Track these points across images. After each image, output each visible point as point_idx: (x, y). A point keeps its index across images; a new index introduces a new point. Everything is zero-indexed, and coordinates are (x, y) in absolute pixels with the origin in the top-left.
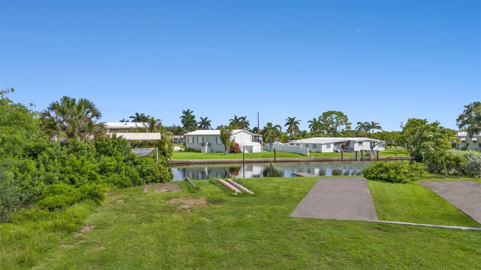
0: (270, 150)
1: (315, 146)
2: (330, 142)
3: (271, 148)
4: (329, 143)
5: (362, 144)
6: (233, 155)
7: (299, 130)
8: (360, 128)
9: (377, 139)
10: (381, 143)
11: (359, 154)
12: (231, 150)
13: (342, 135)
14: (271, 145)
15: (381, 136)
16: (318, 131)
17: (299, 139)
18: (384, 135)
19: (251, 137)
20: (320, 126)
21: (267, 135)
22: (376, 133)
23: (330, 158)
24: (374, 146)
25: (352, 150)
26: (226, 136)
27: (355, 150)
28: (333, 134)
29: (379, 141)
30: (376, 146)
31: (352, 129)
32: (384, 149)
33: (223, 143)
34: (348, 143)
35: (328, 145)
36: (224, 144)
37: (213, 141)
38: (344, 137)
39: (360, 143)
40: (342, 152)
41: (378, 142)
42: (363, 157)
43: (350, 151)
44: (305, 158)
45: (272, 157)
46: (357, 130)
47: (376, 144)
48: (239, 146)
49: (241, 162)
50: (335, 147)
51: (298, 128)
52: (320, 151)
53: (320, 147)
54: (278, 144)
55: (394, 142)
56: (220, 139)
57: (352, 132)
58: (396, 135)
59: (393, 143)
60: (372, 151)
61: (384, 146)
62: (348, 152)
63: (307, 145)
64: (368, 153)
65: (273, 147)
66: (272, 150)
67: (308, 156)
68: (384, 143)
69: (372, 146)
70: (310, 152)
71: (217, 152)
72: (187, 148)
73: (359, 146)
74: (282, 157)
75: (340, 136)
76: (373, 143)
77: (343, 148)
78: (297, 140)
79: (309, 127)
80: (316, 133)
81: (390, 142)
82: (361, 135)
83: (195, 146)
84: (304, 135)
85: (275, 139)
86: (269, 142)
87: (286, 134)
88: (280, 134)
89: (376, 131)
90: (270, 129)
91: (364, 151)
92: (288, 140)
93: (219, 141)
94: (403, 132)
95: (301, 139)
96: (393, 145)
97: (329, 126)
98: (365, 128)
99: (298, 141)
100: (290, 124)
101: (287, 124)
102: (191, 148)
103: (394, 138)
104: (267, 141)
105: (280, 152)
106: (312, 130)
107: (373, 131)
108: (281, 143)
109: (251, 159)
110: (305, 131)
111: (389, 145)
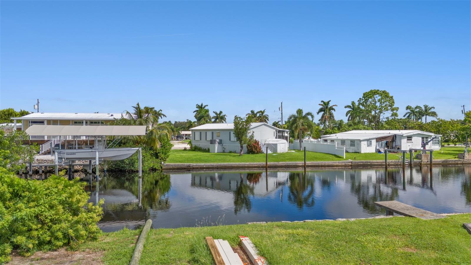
0: (299, 149)
1: (353, 142)
2: (371, 137)
3: (301, 147)
4: (370, 139)
5: (411, 140)
6: (251, 156)
7: (334, 120)
8: (409, 116)
9: (431, 132)
10: (435, 138)
11: (407, 155)
12: (248, 149)
13: (387, 126)
14: (301, 142)
15: (436, 128)
16: (357, 121)
17: (334, 133)
18: (440, 126)
19: (274, 132)
20: (360, 112)
21: (296, 127)
22: (429, 123)
23: (371, 161)
24: (427, 143)
25: (398, 148)
26: (242, 131)
27: (403, 149)
28: (376, 125)
29: (433, 135)
30: (429, 143)
31: (399, 117)
32: (440, 148)
33: (237, 140)
34: (394, 137)
35: (369, 141)
36: (239, 142)
37: (225, 137)
38: (389, 130)
39: (409, 138)
40: (385, 152)
41: (431, 136)
42: (412, 160)
43: (396, 150)
44: (340, 162)
45: (302, 160)
46: (406, 119)
47: (429, 140)
48: (260, 143)
49: (263, 167)
50: (377, 145)
51: (333, 117)
52: (358, 151)
53: (359, 144)
54: (309, 141)
55: (453, 136)
56: (234, 135)
57: (399, 121)
58: (456, 126)
59: (452, 139)
60: (424, 151)
61: (440, 143)
62: (394, 152)
63: (343, 142)
64: (419, 153)
65: (303, 145)
66: (301, 150)
67: (344, 158)
68: (440, 138)
69: (424, 142)
70: (347, 152)
71: (230, 152)
72: (193, 146)
73: (407, 142)
74: (313, 160)
75: (385, 127)
76: (425, 139)
77: (388, 147)
78: (331, 135)
79: (347, 116)
80: (355, 124)
81: (448, 137)
82: (410, 126)
83: (203, 144)
84: (340, 127)
85: (306, 133)
86: (298, 138)
87: (318, 125)
88: (311, 125)
89: (430, 119)
90: (300, 118)
91: (413, 151)
92: (321, 135)
93: (233, 138)
94: (465, 120)
95: (336, 133)
96: (451, 142)
97: (371, 112)
98: (416, 116)
99: (333, 136)
100: (324, 111)
101: (321, 110)
102: (198, 146)
103: (453, 131)
104: (296, 137)
105: (310, 153)
106: (350, 119)
107: (426, 119)
108: (312, 140)
109: (276, 163)
110: (341, 121)
111: (446, 141)
